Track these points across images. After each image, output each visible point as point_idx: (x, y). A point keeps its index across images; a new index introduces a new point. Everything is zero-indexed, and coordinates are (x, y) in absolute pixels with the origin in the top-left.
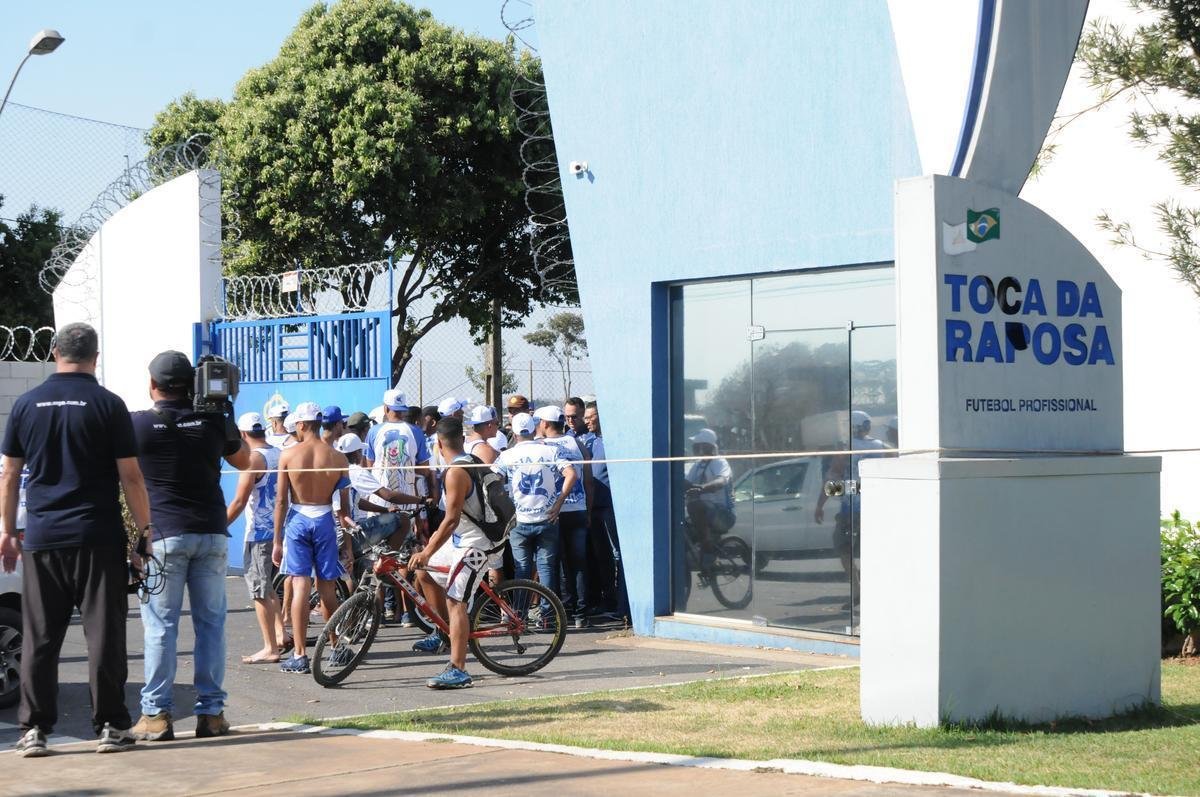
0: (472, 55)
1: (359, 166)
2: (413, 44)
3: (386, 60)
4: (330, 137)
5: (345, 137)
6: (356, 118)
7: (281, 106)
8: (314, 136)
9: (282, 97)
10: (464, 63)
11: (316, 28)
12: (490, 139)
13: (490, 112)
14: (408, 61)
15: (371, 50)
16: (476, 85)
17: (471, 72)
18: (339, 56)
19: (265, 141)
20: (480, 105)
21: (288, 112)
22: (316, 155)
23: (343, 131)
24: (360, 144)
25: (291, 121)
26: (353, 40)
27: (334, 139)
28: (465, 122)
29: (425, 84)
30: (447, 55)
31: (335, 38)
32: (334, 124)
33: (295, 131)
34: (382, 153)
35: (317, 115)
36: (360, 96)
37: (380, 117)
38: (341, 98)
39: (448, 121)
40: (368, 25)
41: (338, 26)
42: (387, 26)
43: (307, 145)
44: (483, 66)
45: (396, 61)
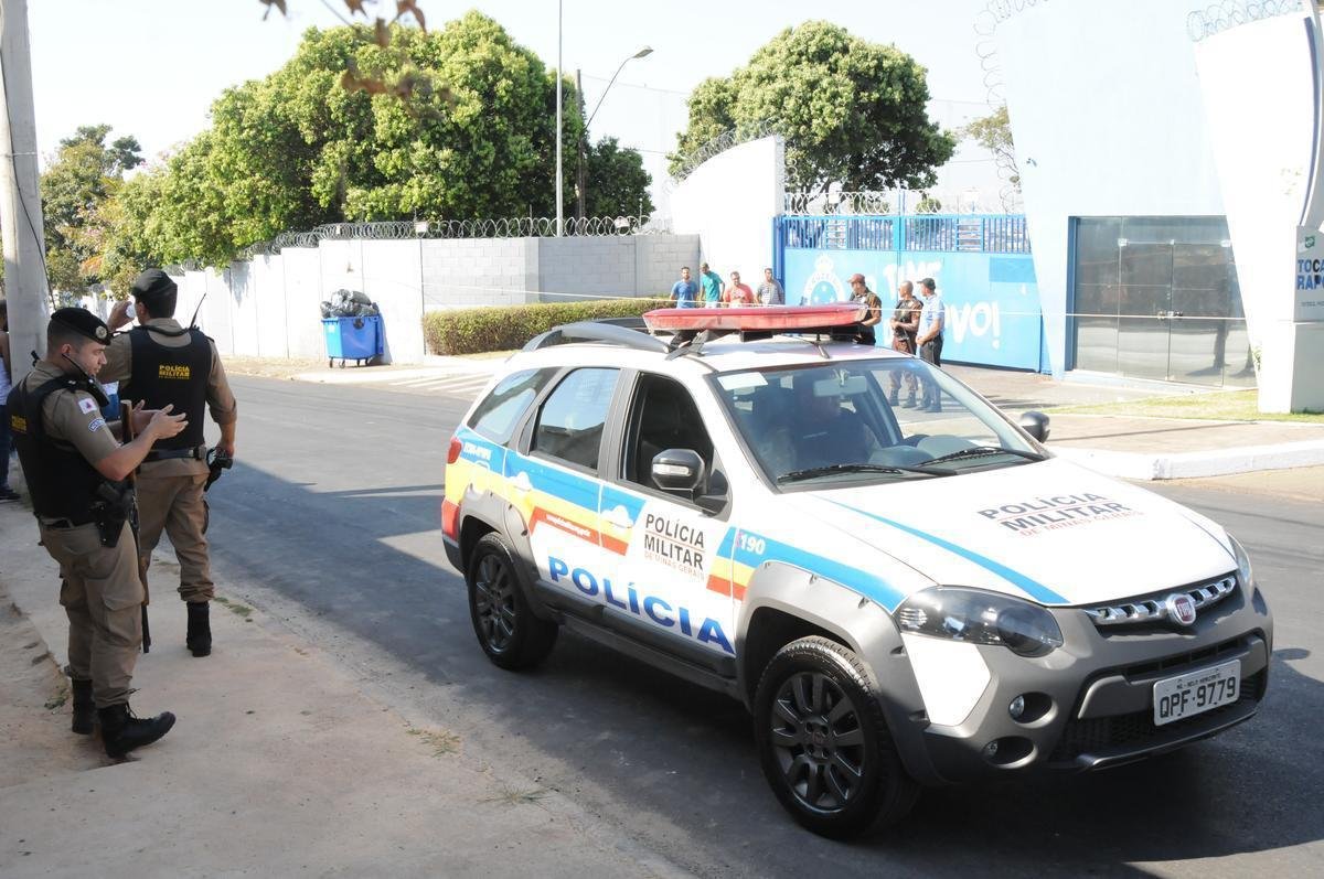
0: (880, 58)
1: (826, 123)
2: (845, 50)
3: (831, 60)
4: (809, 107)
5: (818, 107)
6: (823, 96)
7: (781, 90)
8: (801, 106)
9: (780, 84)
10: (876, 61)
11: (790, 42)
12: (887, 103)
13: (889, 89)
14: (844, 61)
15: (822, 55)
16: (881, 74)
17: (879, 67)
18: (804, 58)
19: (773, 109)
20: (883, 85)
21: (785, 93)
22: (802, 116)
23: (815, 104)
24: (826, 111)
25: (787, 98)
26: (812, 49)
27: (811, 107)
28: (875, 95)
29: (854, 74)
30: (866, 56)
31: (802, 48)
32: (811, 99)
33: (790, 103)
34: (839, 116)
35: (801, 94)
36: (824, 83)
37: (835, 95)
38: (812, 85)
39: (867, 94)
40: (820, 40)
41: (803, 40)
42: (830, 40)
43: (797, 111)
44: (886, 64)
45: (836, 61)
